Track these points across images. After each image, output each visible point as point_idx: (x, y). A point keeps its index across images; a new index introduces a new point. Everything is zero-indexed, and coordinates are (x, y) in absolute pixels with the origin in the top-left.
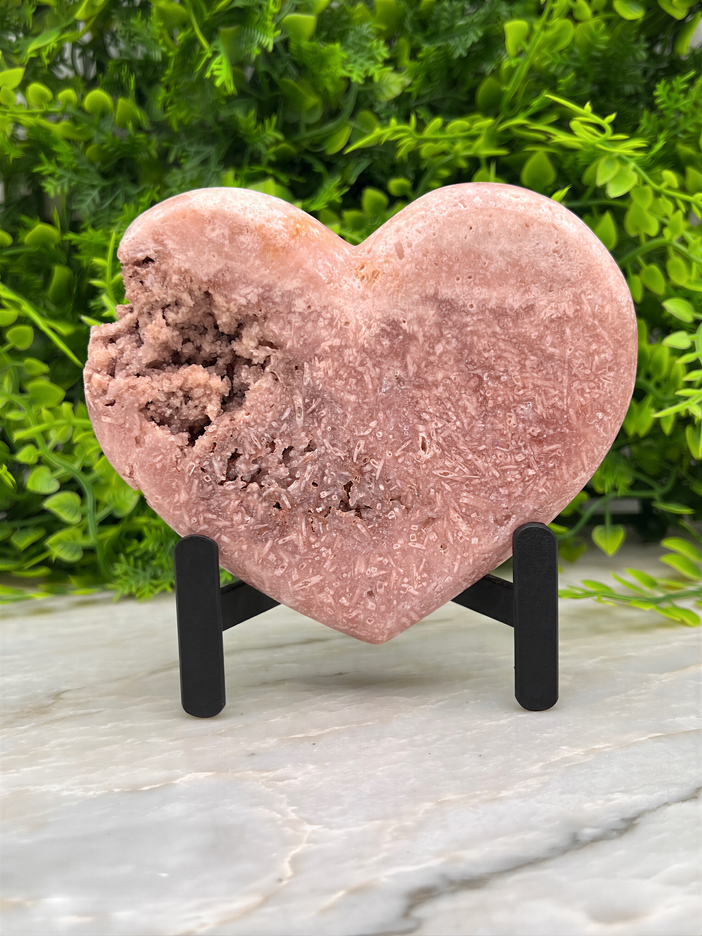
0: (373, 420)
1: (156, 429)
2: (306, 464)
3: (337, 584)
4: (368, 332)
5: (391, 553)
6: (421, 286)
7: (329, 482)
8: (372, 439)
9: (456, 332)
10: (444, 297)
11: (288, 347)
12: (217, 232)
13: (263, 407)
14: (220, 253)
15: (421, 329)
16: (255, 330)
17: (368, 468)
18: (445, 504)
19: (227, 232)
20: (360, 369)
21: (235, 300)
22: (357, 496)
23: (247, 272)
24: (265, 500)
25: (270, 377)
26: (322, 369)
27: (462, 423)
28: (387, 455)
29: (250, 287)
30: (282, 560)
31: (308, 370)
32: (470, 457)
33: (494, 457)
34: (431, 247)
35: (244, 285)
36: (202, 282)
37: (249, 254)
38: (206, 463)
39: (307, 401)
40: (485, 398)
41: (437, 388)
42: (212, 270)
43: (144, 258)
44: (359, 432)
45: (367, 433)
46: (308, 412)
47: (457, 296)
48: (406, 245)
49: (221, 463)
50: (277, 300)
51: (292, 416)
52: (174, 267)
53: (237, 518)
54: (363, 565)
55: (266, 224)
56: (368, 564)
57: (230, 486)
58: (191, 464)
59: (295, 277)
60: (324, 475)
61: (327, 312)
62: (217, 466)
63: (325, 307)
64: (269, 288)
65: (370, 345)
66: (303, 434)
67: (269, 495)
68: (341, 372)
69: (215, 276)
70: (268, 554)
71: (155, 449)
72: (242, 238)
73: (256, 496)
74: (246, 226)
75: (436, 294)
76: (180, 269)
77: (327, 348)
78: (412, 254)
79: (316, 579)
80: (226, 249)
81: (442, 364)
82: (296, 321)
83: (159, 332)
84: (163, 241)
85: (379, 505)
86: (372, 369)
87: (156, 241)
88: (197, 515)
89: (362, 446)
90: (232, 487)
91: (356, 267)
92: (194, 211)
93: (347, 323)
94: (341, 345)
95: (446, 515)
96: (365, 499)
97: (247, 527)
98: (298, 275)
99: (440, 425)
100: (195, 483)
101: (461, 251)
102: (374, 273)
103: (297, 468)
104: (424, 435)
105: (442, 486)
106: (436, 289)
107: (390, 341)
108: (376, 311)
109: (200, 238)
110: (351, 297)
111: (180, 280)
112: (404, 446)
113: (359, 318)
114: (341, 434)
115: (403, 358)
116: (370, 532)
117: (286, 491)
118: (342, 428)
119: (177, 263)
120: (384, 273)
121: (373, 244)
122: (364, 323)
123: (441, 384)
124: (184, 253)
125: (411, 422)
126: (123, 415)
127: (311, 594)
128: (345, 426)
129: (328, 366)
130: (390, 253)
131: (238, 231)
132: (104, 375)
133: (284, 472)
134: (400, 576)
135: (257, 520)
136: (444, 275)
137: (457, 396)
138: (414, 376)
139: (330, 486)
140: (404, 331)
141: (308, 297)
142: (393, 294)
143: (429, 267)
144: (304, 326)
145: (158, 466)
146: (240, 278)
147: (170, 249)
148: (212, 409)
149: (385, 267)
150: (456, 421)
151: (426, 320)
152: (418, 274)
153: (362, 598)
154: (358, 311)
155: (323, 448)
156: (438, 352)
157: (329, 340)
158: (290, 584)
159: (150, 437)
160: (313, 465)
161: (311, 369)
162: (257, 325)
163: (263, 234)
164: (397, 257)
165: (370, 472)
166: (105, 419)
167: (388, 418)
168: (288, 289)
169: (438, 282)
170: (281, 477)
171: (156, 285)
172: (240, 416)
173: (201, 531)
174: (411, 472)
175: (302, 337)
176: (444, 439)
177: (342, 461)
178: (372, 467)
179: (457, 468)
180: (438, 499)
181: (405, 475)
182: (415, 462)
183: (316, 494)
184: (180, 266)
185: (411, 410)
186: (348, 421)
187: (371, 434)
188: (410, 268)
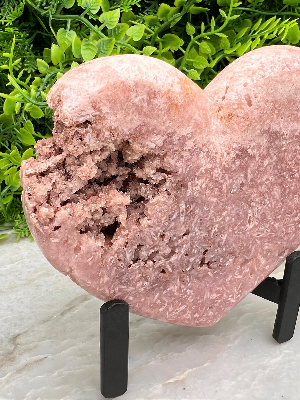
0: (225, 211)
1: (89, 240)
2: (183, 244)
3: (194, 308)
4: (228, 157)
5: (225, 284)
6: (262, 124)
7: (196, 252)
8: (222, 223)
9: (276, 152)
10: (273, 130)
11: (179, 173)
12: (139, 98)
13: (160, 214)
14: (140, 114)
15: (258, 152)
16: (157, 163)
17: (218, 240)
18: (256, 250)
19: (145, 97)
20: (222, 181)
21: (148, 145)
22: (209, 257)
23: (157, 125)
24: (156, 270)
25: (165, 194)
26: (199, 185)
27: (272, 205)
28: (230, 230)
29: (159, 135)
30: (164, 302)
31: (190, 187)
32: (273, 223)
33: (284, 221)
34: (270, 98)
35: (155, 135)
36: (126, 135)
37: (160, 112)
38: (121, 256)
39: (188, 206)
40: (285, 189)
41: (261, 187)
43: (84, 121)
44: (216, 220)
45: (221, 219)
46: (187, 213)
47: (281, 129)
48: (253, 97)
49: (131, 254)
50: (175, 143)
51: (178, 217)
52: (106, 126)
53: (139, 285)
54: (209, 294)
55: (171, 89)
56: (211, 292)
57: (135, 266)
58: (111, 258)
59: (189, 126)
60: (193, 248)
61: (206, 147)
62: (128, 256)
63: (205, 144)
64: (171, 135)
65: (228, 164)
66: (183, 227)
67: (159, 267)
68: (210, 185)
69: (135, 130)
70: (157, 300)
71: (89, 253)
72: (155, 101)
73: (151, 269)
74: (158, 92)
75: (269, 129)
77: (203, 171)
78: (258, 103)
79: (183, 307)
80: (144, 110)
81: (265, 172)
82: (186, 155)
83: (90, 172)
84: (99, 107)
85: (221, 259)
86: (228, 180)
87: (94, 108)
88: (114, 288)
89: (216, 229)
90: (137, 267)
91: (216, 110)
92: (122, 82)
93: (216, 153)
94: (212, 168)
95: (256, 257)
96: (214, 257)
97: (145, 289)
98: (190, 124)
99: (260, 208)
100: (114, 269)
101: (286, 100)
102: (230, 115)
103: (177, 247)
104: (251, 215)
105: (256, 242)
106: (270, 126)
107: (240, 162)
108: (233, 143)
109: (127, 103)
110: (217, 133)
111: (110, 135)
112: (239, 223)
113: (223, 148)
114: (205, 222)
115: (246, 170)
116: (215, 275)
117: (169, 262)
118: (207, 219)
119: (109, 123)
120: (238, 116)
121: (226, 94)
122: (225, 151)
123: (264, 184)
124: (115, 115)
125: (245, 209)
126: (66, 235)
127: (179, 316)
128: (209, 217)
129: (202, 182)
130: (241, 102)
131: (153, 96)
132: (47, 206)
133: (168, 251)
134: (228, 295)
135: (151, 283)
136: (275, 116)
137: (271, 190)
138: (250, 181)
139: (195, 254)
140: (249, 154)
141: (195, 138)
142: (244, 131)
143: (268, 112)
144: (192, 158)
145: (90, 264)
146: (152, 130)
147: (104, 113)
148: (122, 218)
149: (238, 111)
150: (269, 204)
151: (262, 146)
152: (261, 117)
153: (206, 311)
154: (221, 143)
155: (194, 232)
156: (265, 165)
157: (205, 165)
158: (167, 313)
159: (84, 246)
160: (187, 244)
161: (192, 185)
162: (158, 160)
163: (169, 97)
164: (247, 105)
165: (219, 242)
166: (53, 240)
167: (233, 209)
168: (183, 135)
169: (271, 121)
170: (166, 254)
171: (92, 140)
172: (145, 221)
173: (116, 297)
174: (241, 237)
175: (189, 165)
176: (261, 215)
177: (204, 238)
178: (221, 238)
179: (265, 230)
180: (253, 249)
181: (238, 240)
182: (244, 231)
183: (187, 261)
184: (111, 125)
185: (246, 202)
186: (210, 214)
187: (222, 220)
188: (256, 113)
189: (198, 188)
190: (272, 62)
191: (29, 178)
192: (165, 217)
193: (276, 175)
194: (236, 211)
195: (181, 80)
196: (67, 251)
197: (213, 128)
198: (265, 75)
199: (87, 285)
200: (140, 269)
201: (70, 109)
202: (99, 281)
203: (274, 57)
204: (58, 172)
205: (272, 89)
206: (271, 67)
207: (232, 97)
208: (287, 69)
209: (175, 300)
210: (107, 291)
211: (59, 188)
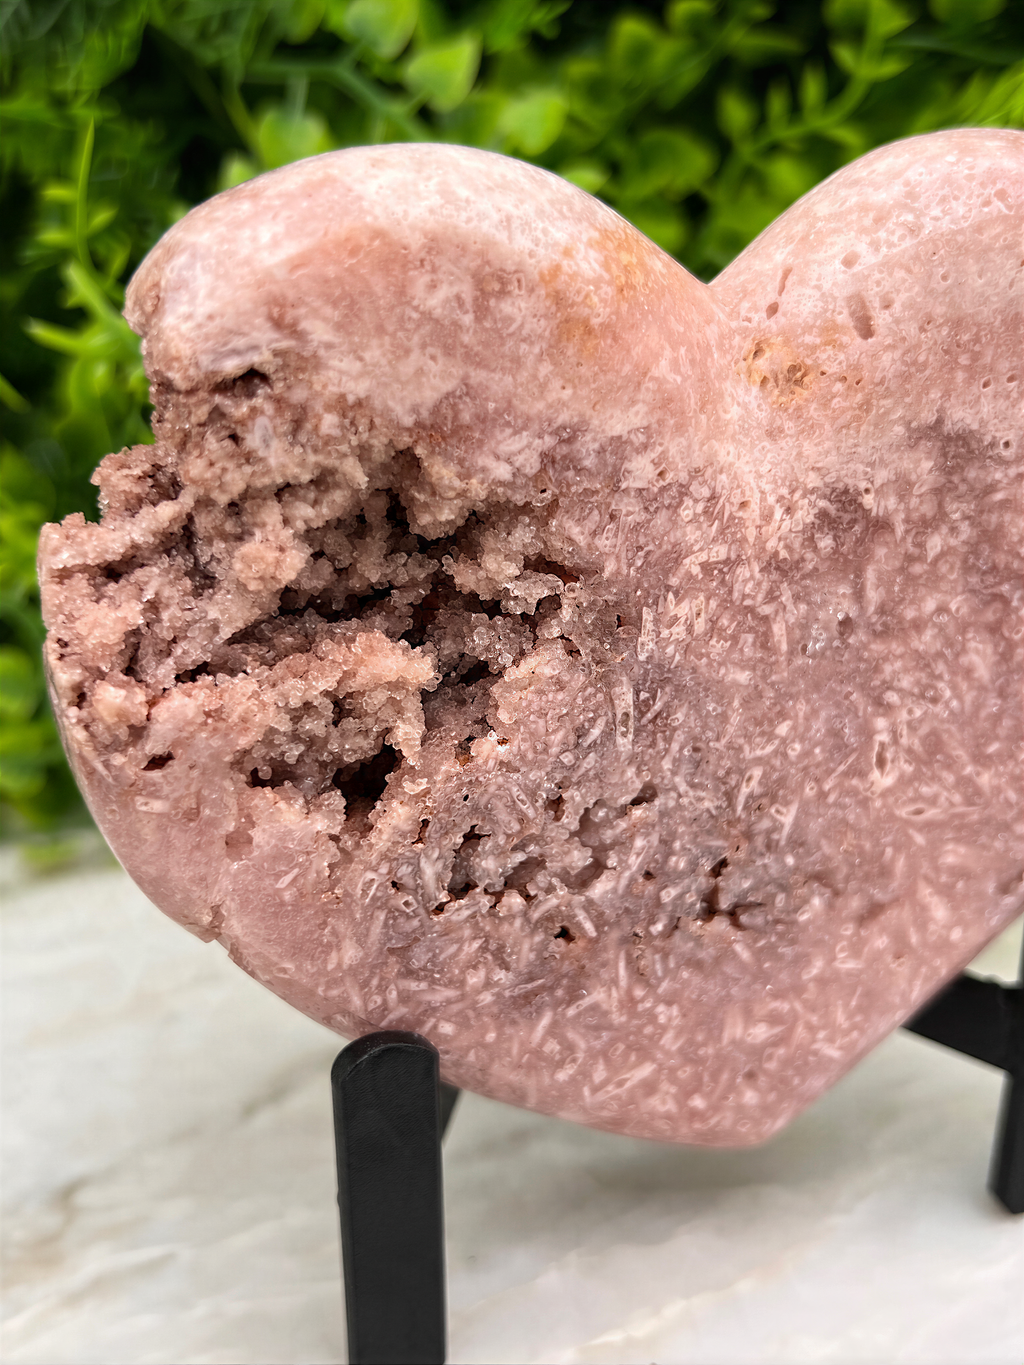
0: (784, 720)
1: (279, 809)
2: (632, 838)
3: (684, 1072)
4: (787, 522)
5: (798, 989)
6: (910, 405)
7: (682, 865)
8: (777, 763)
9: (969, 507)
10: (956, 428)
11: (606, 574)
12: (444, 292)
13: (541, 722)
14: (449, 351)
15: (902, 506)
16: (523, 537)
17: (765, 824)
18: (912, 872)
19: (467, 290)
20: (767, 610)
21: (484, 470)
22: (733, 886)
23: (515, 395)
24: (536, 926)
25: (559, 650)
26: (683, 620)
27: (962, 703)
28: (807, 790)
29: (525, 433)
30: (573, 1047)
31: (650, 626)
32: (969, 770)
33: (1011, 765)
34: (939, 310)
35: (509, 431)
36: (400, 428)
37: (524, 347)
38: (405, 870)
39: (643, 695)
40: (1010, 646)
41: (920, 634)
42: (429, 396)
43: (240, 372)
44: (752, 749)
45: (769, 749)
46: (644, 721)
47: (983, 423)
48: (877, 304)
49: (440, 865)
50: (588, 463)
51: (609, 734)
52: (327, 392)
53: (474, 979)
54: (740, 1025)
55: (565, 263)
56: (749, 1017)
57: (459, 911)
58: (366, 879)
59: (633, 402)
60: (670, 853)
61: (704, 483)
62: (429, 871)
63: (697, 471)
64: (569, 435)
65: (788, 547)
66: (631, 772)
67: (549, 918)
68: (724, 622)
69: (436, 410)
70: (542, 1044)
71: (281, 856)
72: (506, 307)
73: (518, 923)
74: (516, 272)
75: (939, 422)
76: (342, 397)
77: (696, 570)
78: (894, 327)
79: (646, 1070)
80: (466, 339)
81: (934, 580)
82: (630, 509)
83: (278, 563)
84: (297, 323)
85: (781, 897)
86: (790, 606)
87: (278, 324)
88: (382, 989)
89: (754, 783)
90: (466, 913)
91: (743, 353)
92: (378, 234)
93: (743, 505)
94: (728, 559)
95: (910, 893)
96: (753, 889)
97: (499, 995)
98: (641, 397)
99: (918, 713)
100: (377, 918)
101: (999, 317)
102: (793, 369)
103: (612, 846)
104: (884, 737)
105: (909, 838)
106: (941, 410)
107: (835, 540)
108: (806, 470)
109: (398, 310)
110: (746, 435)
111: (342, 427)
112: (842, 768)
113: (767, 488)
114: (713, 759)
115: (859, 573)
116: (759, 954)
117: (583, 898)
118: (717, 745)
119: (336, 382)
120: (823, 373)
121: (780, 293)
122: (778, 501)
123: (930, 624)
124: (356, 353)
125: (861, 714)
126: (193, 789)
127: (632, 1099)
128: (724, 741)
129: (695, 610)
130: (834, 321)
131: (497, 287)
132: (124, 682)
133: (579, 858)
134: (811, 1029)
135: (520, 974)
136: (960, 376)
137: (959, 647)
138: (876, 612)
139: (681, 875)
140: (866, 512)
141: (659, 449)
142: (847, 426)
143: (931, 358)
144: (649, 521)
145: (287, 896)
146: (498, 413)
147: (315, 344)
148: (407, 734)
149: (824, 356)
150: (950, 699)
151: (915, 484)
152: (905, 377)
153: (732, 1087)
154: (764, 469)
155: (673, 794)
156: (931, 555)
157: (701, 550)
158: (586, 1091)
159: (264, 830)
160: (647, 835)
161: (656, 621)
162: (529, 525)
163: (557, 292)
164: (855, 333)
165: (769, 832)
166: (146, 804)
167: (814, 712)
168: (615, 433)
169: (947, 394)
170: (573, 869)
171: (275, 444)
172: (487, 748)
173: (391, 1022)
174: (851, 818)
175: (640, 548)
176: (924, 740)
177: (712, 816)
178: (774, 820)
179: (942, 797)
180: (900, 864)
181: (838, 828)
182: (861, 797)
183: (650, 898)
184: (342, 390)
185: (863, 688)
186: (731, 729)
187: (776, 753)
188: (889, 362)
189: (679, 631)
190: (948, 180)
191: (61, 583)
192: (560, 736)
193: (973, 591)
194: (828, 720)
195: (606, 234)
196: (198, 847)
197: (728, 417)
198: (921, 227)
199: (282, 975)
200: (477, 923)
201: (190, 324)
202: (325, 961)
203: (953, 164)
204: (167, 565)
205: (944, 278)
206: (944, 200)
207: (803, 304)
208: (998, 205)
209: (613, 1042)
210: (356, 1001)
211: (170, 620)
